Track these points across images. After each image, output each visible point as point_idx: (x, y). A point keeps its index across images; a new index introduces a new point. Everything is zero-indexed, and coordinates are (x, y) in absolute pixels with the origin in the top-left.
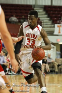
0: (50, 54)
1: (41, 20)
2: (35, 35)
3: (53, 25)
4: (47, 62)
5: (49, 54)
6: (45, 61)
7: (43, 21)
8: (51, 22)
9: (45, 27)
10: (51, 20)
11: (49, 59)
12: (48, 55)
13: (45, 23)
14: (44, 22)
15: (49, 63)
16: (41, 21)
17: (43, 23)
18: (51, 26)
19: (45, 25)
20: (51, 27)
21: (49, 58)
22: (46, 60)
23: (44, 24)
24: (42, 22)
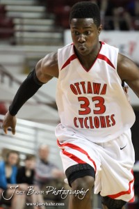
0: (48, 146)
1: (10, 14)
2: (99, 85)
3: (57, 35)
4: (36, 178)
5: (44, 147)
6: (28, 174)
7: (21, 18)
8: (49, 22)
9: (25, 40)
10: (52, 16)
11: (43, 166)
12: (40, 150)
13: (26, 28)
14: (22, 24)
15: (44, 183)
16: (12, 19)
17: (18, 27)
18: (52, 38)
19: (26, 35)
20: (49, 42)
21: (45, 162)
22: (33, 172)
23: (22, 31)
24: (17, 21)
